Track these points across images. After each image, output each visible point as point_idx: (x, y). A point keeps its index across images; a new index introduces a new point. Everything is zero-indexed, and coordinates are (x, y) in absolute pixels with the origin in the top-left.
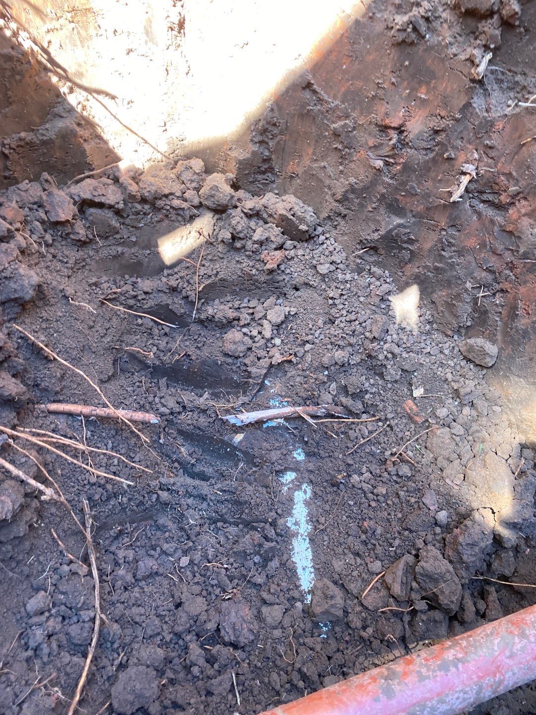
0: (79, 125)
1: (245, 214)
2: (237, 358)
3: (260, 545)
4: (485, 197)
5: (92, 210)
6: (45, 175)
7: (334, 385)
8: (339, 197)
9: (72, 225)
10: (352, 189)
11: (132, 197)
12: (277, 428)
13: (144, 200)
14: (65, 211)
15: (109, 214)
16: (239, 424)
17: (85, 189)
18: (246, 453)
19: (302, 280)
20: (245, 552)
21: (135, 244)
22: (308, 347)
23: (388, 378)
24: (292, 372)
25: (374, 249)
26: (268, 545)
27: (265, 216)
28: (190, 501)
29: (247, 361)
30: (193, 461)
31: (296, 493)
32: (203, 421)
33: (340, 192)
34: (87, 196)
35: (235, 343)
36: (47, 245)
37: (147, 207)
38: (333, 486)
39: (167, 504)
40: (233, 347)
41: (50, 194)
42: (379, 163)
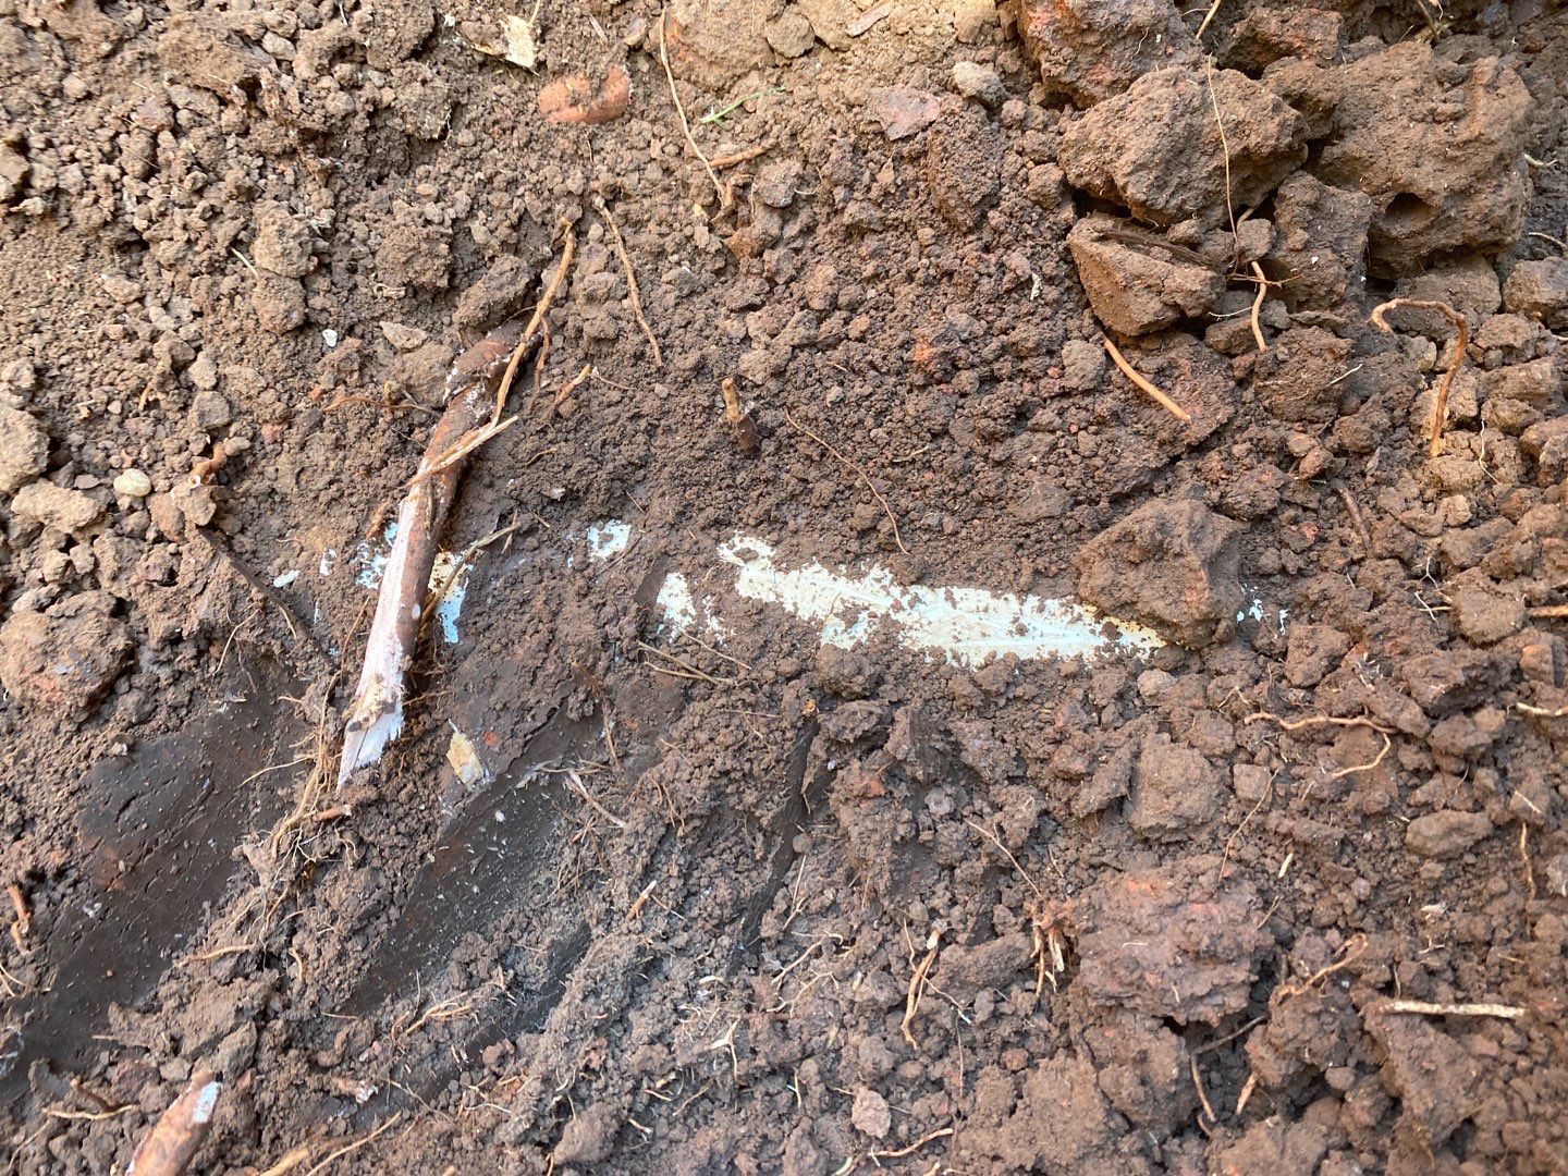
2: (128, 663)
3: (893, 773)
7: (390, 329)
12: (476, 589)
16: (394, 726)
18: (533, 747)
20: (901, 845)
22: (201, 372)
23: (432, 124)
24: (279, 471)
26: (899, 741)
28: (642, 1025)
29: (159, 627)
30: (500, 980)
31: (743, 588)
32: (344, 891)
35: (49, 651)
38: (754, 453)
39: (622, 1133)
40: (62, 667)
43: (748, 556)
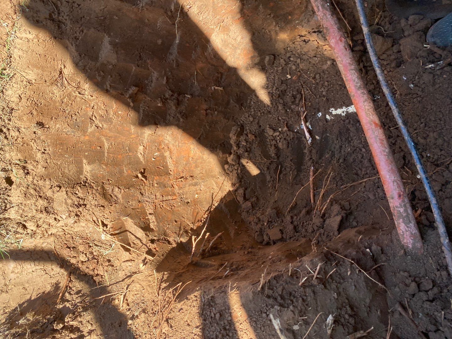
0: (222, 203)
1: (239, 149)
2: (288, 143)
3: (353, 124)
4: (220, 80)
5: (247, 197)
6: (239, 211)
7: (292, 107)
8: (227, 121)
9: (252, 202)
10: (225, 118)
11: (240, 185)
12: (311, 124)
13: (240, 181)
14: (248, 204)
15: (247, 192)
16: (311, 139)
17: (240, 199)
18: (323, 134)
19: (257, 125)
20: (356, 129)
21: (255, 183)
22: (280, 118)
23: (286, 88)
24: (290, 122)
25: (242, 105)
26: (352, 122)
27: (238, 142)
28: (342, 151)
29: (289, 139)
30: (331, 152)
31: (333, 114)
32: (314, 151)
33: (226, 121)
34: (242, 198)
35: (283, 145)
36: (260, 209)
37: (242, 180)
38: (328, 101)
39: (345, 159)
40: (285, 145)
41: (244, 209)
42: (216, 113)
43: (332, 110)
